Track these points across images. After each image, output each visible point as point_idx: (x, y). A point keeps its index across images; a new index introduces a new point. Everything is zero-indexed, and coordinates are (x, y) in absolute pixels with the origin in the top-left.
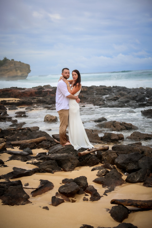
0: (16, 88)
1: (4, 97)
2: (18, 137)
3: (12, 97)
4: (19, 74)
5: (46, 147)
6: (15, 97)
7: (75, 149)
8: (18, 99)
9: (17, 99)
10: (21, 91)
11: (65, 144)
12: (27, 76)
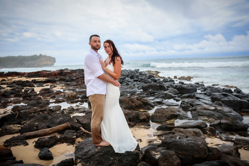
0: (46, 71)
1: (35, 77)
2: (36, 124)
3: (42, 77)
4: (49, 63)
5: (71, 141)
6: (44, 77)
7: (116, 152)
8: (46, 78)
9: (44, 78)
10: (48, 72)
11: (99, 143)
12: (53, 65)
